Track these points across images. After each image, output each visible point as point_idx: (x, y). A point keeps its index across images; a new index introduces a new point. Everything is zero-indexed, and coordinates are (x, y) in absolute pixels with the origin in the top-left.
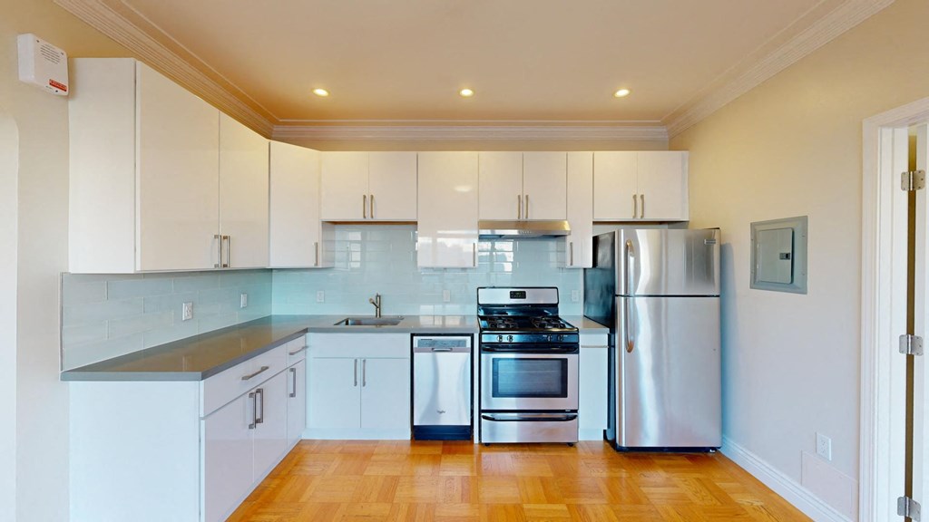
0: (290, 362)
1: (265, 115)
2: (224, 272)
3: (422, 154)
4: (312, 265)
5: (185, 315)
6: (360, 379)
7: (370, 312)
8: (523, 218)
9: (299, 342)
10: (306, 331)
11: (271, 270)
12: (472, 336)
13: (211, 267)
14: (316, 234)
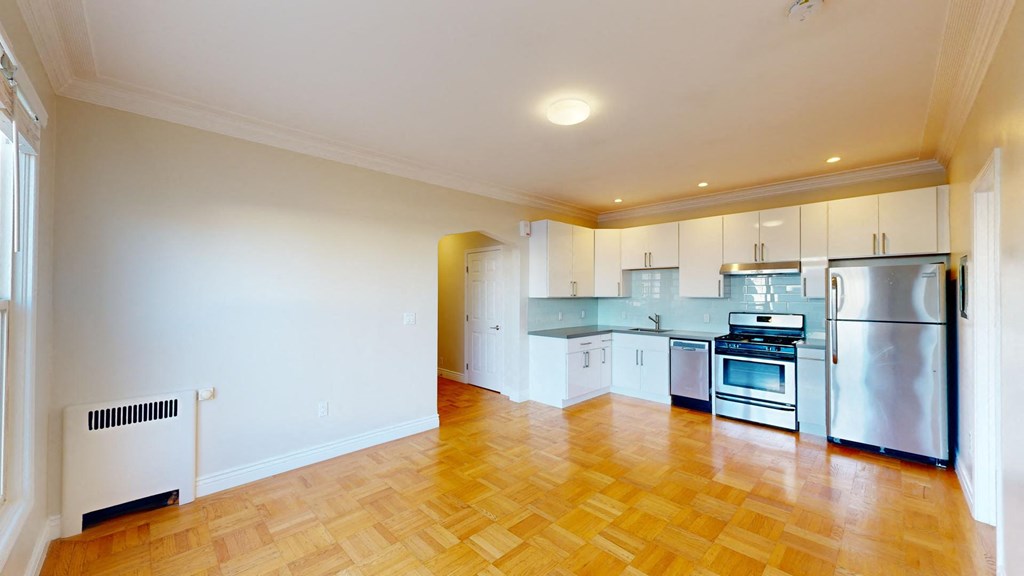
0: (603, 345)
1: (593, 213)
2: (574, 299)
3: (681, 223)
4: (616, 296)
5: (560, 317)
6: (639, 360)
7: (653, 326)
8: (759, 261)
9: (608, 336)
10: (611, 331)
11: (597, 298)
12: (710, 343)
13: (569, 296)
14: (618, 277)
